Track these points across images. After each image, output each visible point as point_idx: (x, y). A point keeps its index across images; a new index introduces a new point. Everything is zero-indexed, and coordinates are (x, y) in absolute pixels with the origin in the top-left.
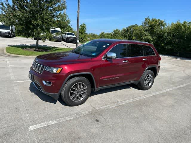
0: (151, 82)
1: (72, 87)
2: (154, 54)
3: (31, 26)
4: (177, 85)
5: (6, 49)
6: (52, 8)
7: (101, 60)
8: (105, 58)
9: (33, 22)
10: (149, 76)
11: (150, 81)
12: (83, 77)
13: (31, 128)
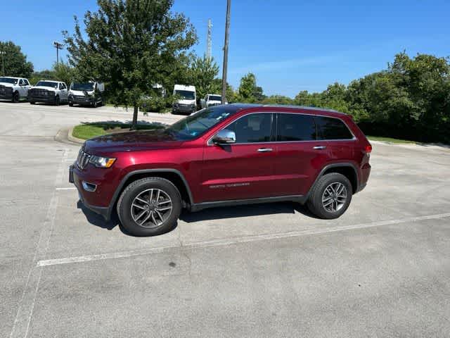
0: (344, 201)
1: (137, 198)
2: (351, 137)
3: (121, 83)
4: (423, 213)
5: (74, 130)
6: (163, 44)
7: (205, 146)
8: (214, 141)
9: (124, 74)
10: (334, 186)
11: (340, 199)
12: (161, 179)
13: (42, 263)
